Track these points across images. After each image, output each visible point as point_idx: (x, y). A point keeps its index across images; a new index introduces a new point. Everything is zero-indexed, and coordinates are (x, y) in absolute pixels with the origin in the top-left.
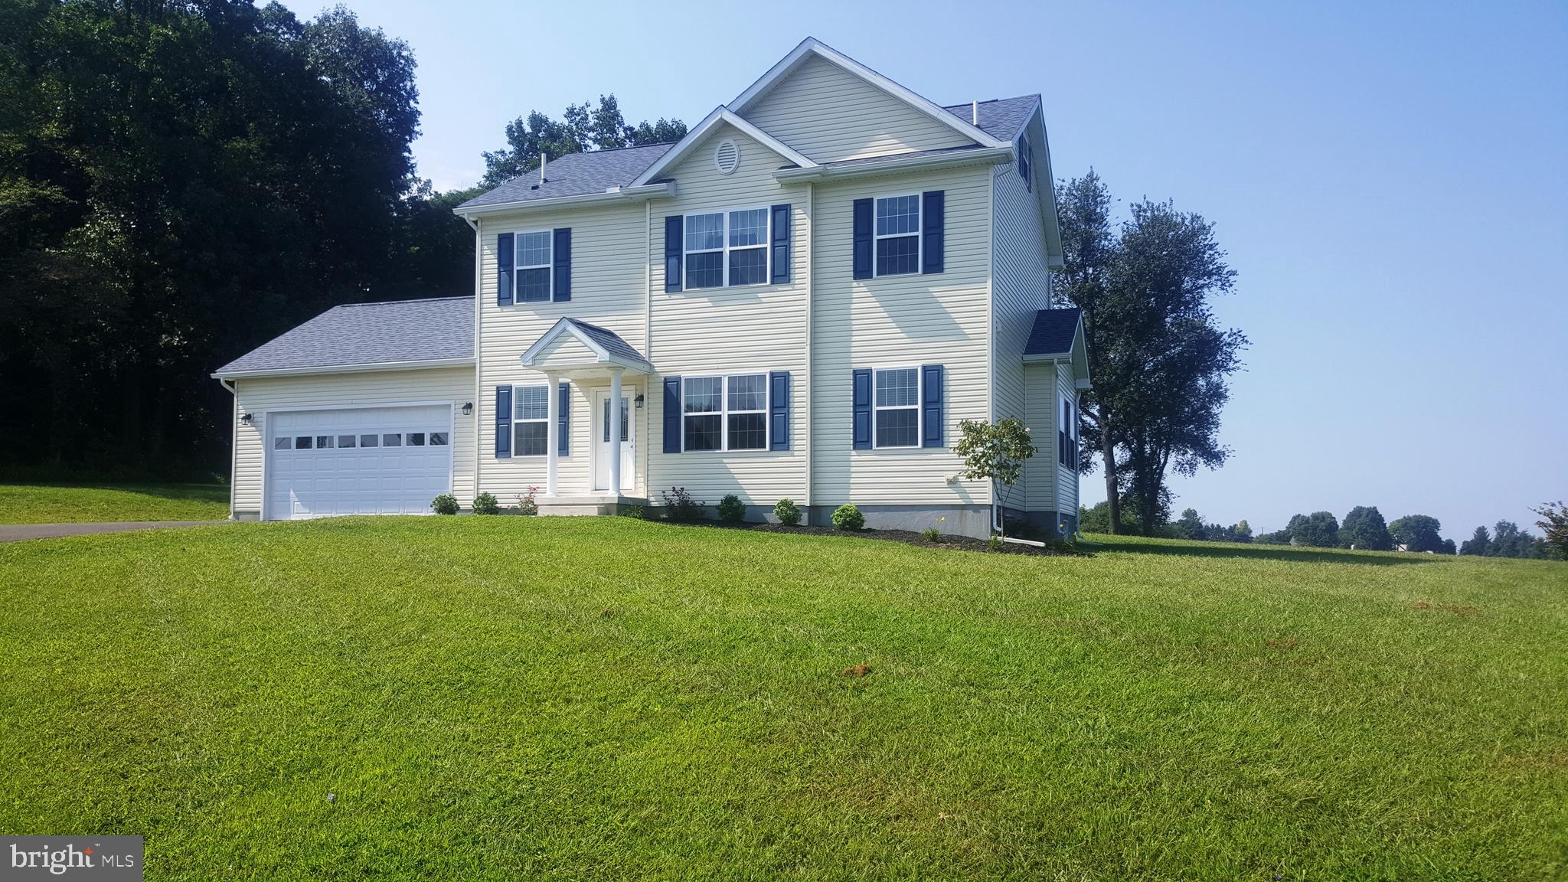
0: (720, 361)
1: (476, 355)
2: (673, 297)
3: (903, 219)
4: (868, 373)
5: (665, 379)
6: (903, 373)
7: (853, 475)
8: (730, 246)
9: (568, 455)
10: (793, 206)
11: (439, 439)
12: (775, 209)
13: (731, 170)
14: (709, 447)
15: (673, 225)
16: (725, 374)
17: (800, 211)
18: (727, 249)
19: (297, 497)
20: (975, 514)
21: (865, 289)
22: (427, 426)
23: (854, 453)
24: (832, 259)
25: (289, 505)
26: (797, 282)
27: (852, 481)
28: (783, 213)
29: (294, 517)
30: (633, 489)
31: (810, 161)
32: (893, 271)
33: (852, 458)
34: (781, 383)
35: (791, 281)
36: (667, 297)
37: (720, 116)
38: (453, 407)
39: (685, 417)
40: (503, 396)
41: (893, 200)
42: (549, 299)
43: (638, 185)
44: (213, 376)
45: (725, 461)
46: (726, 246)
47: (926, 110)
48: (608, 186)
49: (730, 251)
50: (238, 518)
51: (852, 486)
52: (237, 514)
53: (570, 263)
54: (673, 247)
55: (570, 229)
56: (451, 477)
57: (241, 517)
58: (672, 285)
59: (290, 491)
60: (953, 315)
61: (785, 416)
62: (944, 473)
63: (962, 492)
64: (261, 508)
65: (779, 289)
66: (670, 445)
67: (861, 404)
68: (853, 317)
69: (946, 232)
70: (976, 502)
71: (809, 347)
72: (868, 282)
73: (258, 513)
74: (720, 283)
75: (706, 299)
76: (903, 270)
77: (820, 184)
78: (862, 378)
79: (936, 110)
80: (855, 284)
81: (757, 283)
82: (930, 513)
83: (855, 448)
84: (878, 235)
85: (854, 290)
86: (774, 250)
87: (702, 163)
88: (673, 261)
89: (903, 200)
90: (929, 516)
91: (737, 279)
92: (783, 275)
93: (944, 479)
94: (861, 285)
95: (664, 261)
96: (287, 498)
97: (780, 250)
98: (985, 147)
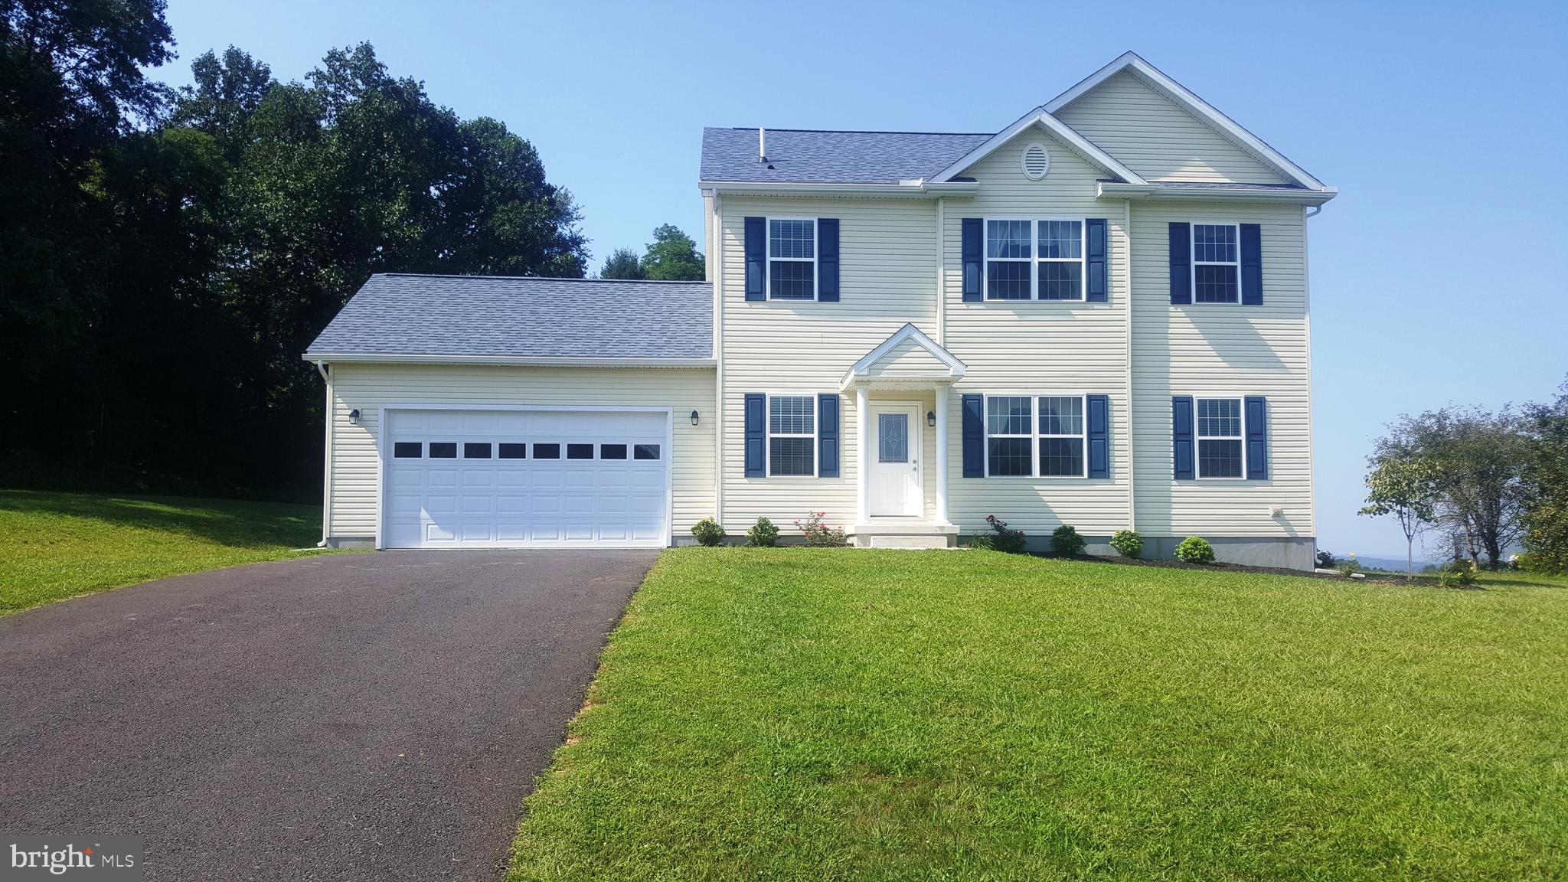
0: (1028, 379)
1: (716, 355)
2: (971, 307)
3: (1221, 248)
4: (1188, 400)
5: (964, 396)
6: (1224, 403)
7: (1174, 506)
8: (1039, 257)
9: (839, 476)
10: (1109, 222)
11: (645, 452)
12: (1090, 223)
13: (1039, 176)
14: (1016, 472)
15: (972, 230)
16: (1035, 394)
17: (1117, 227)
18: (1035, 260)
19: (432, 518)
20: (1299, 547)
21: (1183, 314)
22: (630, 436)
23: (1174, 483)
24: (1147, 280)
25: (420, 529)
26: (1115, 301)
27: (1173, 511)
28: (1098, 228)
29: (425, 544)
30: (921, 514)
31: (1138, 177)
32: (1210, 299)
33: (1173, 489)
34: (1099, 406)
35: (1109, 300)
36: (964, 306)
37: (1038, 117)
38: (670, 415)
39: (989, 439)
40: (754, 403)
41: (1210, 228)
42: (812, 298)
43: (941, 181)
44: (305, 357)
45: (1036, 488)
46: (1034, 255)
47: (1251, 144)
48: (902, 178)
49: (1039, 263)
50: (336, 546)
51: (1174, 517)
52: (334, 541)
53: (838, 259)
54: (971, 253)
55: (838, 220)
56: (669, 499)
57: (341, 544)
58: (971, 294)
59: (420, 511)
60: (1273, 348)
61: (1104, 442)
62: (1269, 506)
63: (1287, 525)
64: (377, 532)
65: (1095, 307)
66: (972, 468)
67: (1182, 435)
68: (1171, 342)
69: (1264, 265)
70: (1300, 535)
71: (1130, 370)
72: (1187, 307)
73: (374, 539)
74: (1026, 295)
75: (1011, 312)
76: (1221, 299)
77: (1140, 203)
78: (1182, 405)
79: (1261, 146)
80: (1172, 308)
81: (1068, 298)
82: (1255, 545)
83: (1176, 478)
84: (1196, 260)
85: (1171, 314)
86: (1090, 266)
87: (1004, 165)
88: (972, 267)
89: (1220, 228)
90: (1254, 549)
91: (1049, 292)
92: (1099, 293)
93: (1271, 512)
94: (1179, 310)
95: (960, 267)
96: (417, 519)
97: (1096, 266)
98: (1308, 189)
